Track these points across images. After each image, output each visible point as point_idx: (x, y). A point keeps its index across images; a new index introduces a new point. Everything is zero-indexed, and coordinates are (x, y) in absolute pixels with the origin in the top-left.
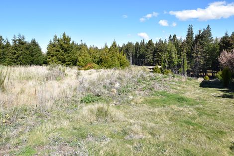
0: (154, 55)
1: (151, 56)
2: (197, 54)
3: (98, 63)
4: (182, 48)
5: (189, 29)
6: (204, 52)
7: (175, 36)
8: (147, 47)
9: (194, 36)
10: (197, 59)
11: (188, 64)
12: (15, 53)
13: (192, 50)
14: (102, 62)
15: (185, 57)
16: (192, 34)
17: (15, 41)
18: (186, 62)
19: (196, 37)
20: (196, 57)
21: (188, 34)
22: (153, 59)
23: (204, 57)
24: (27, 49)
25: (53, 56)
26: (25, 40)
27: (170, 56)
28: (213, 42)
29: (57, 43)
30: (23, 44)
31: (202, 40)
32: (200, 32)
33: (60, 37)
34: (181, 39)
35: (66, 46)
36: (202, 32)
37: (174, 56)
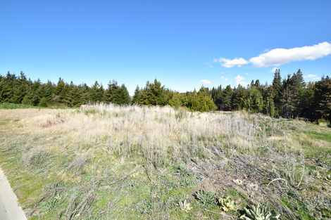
0: (232, 100)
1: (229, 101)
2: (286, 99)
3: (187, 106)
4: (269, 94)
5: (276, 74)
6: (295, 98)
7: (257, 81)
8: (225, 92)
9: (282, 81)
10: (287, 104)
11: (276, 109)
12: (109, 96)
13: (280, 95)
14: (191, 105)
15: (273, 103)
16: (279, 78)
17: (110, 86)
18: (273, 108)
19: (284, 82)
20: (285, 103)
21: (275, 79)
22: (231, 104)
23: (295, 102)
24: (119, 92)
25: (145, 99)
26: (118, 85)
27: (255, 101)
28: (306, 87)
29: (149, 88)
30: (116, 88)
31: (292, 84)
32: (289, 76)
33: (152, 82)
34: (266, 83)
35: (156, 90)
36: (291, 76)
37: (259, 102)
